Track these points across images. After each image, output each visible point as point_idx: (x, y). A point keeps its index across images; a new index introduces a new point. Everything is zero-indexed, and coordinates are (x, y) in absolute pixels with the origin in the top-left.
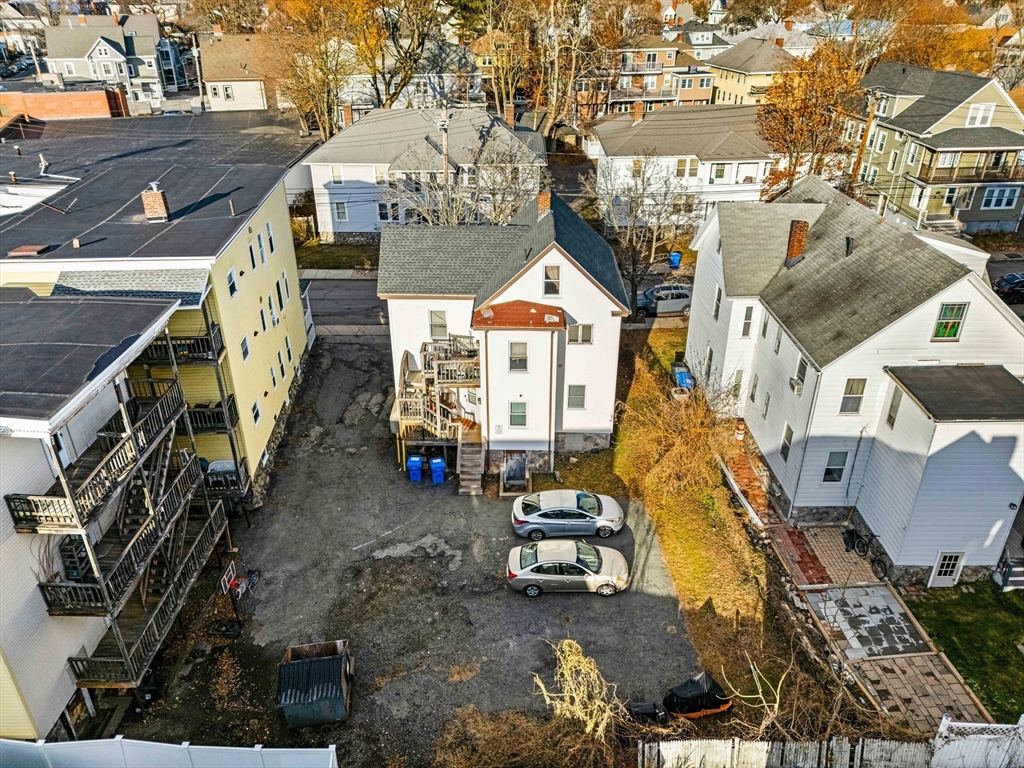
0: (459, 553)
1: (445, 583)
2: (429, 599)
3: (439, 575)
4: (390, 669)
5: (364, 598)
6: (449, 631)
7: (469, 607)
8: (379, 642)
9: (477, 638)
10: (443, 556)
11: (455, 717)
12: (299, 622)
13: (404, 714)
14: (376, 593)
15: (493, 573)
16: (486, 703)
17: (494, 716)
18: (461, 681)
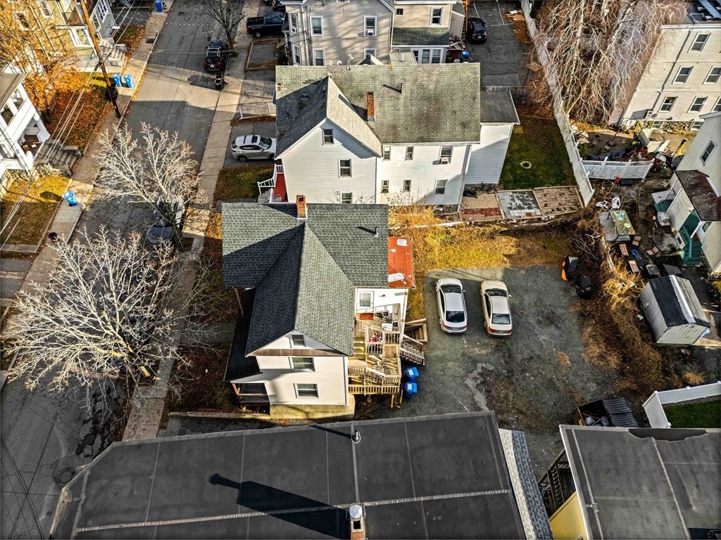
0: (479, 365)
1: (504, 372)
2: (517, 380)
3: (498, 375)
4: (568, 395)
5: (522, 416)
6: (538, 368)
7: (519, 359)
8: (552, 403)
9: (541, 354)
10: (482, 374)
11: (590, 362)
12: (548, 451)
13: (594, 385)
14: (518, 409)
15: (493, 346)
16: (580, 349)
17: (586, 345)
18: (570, 360)
